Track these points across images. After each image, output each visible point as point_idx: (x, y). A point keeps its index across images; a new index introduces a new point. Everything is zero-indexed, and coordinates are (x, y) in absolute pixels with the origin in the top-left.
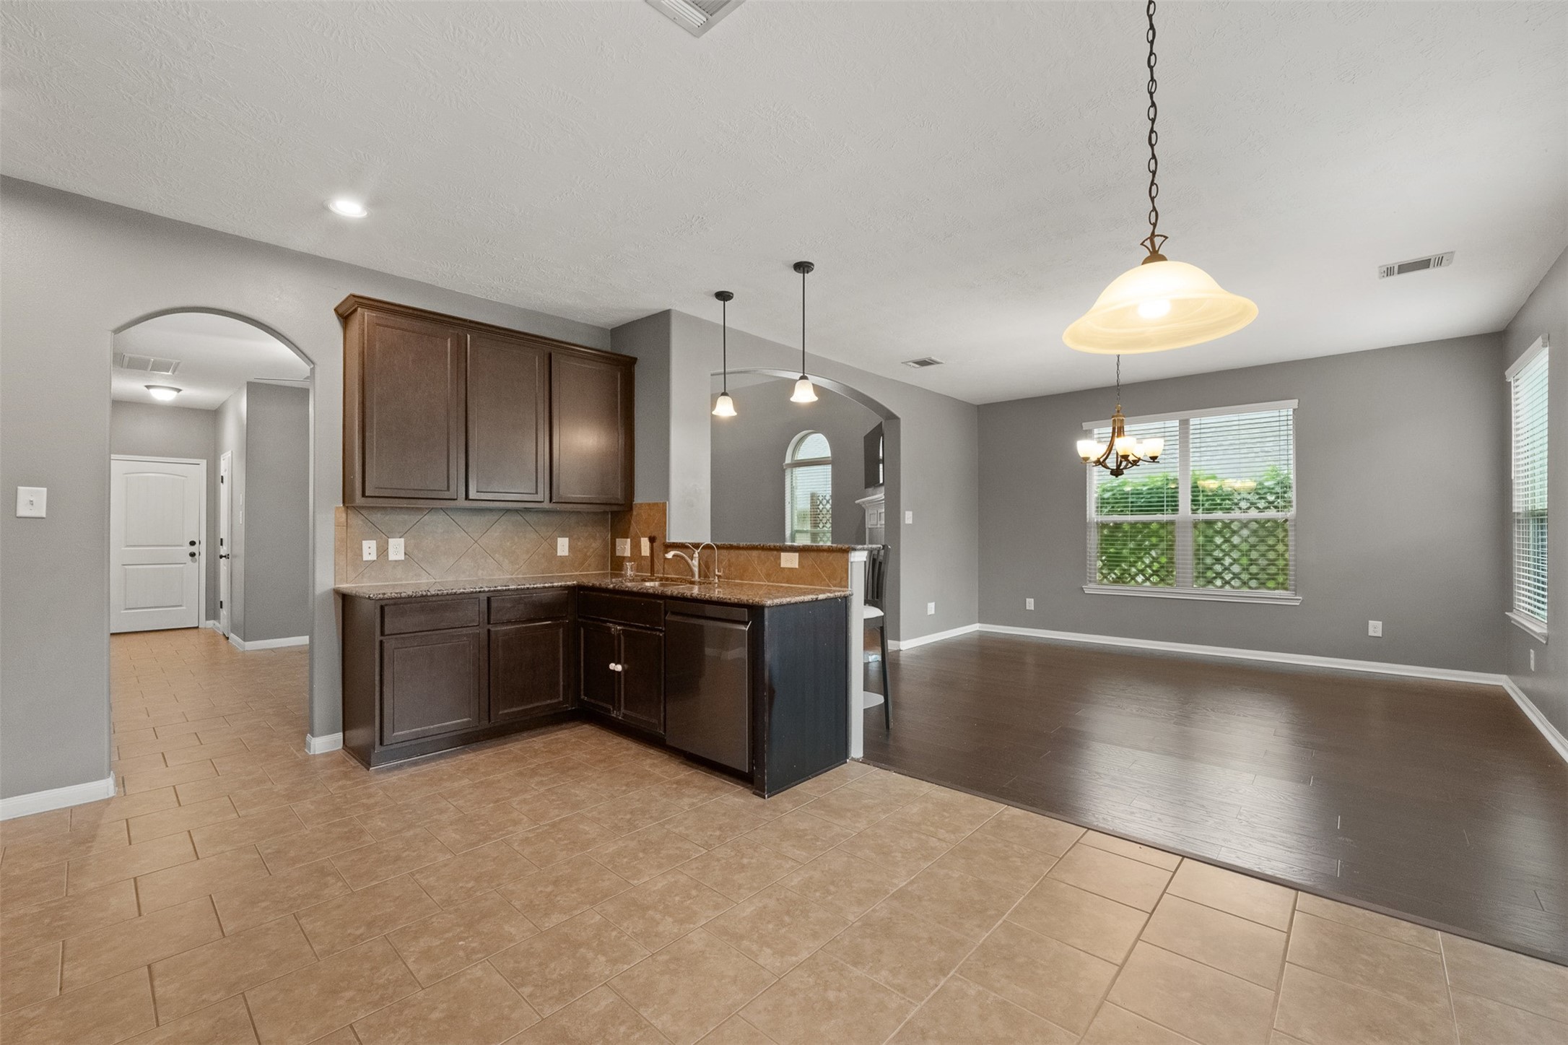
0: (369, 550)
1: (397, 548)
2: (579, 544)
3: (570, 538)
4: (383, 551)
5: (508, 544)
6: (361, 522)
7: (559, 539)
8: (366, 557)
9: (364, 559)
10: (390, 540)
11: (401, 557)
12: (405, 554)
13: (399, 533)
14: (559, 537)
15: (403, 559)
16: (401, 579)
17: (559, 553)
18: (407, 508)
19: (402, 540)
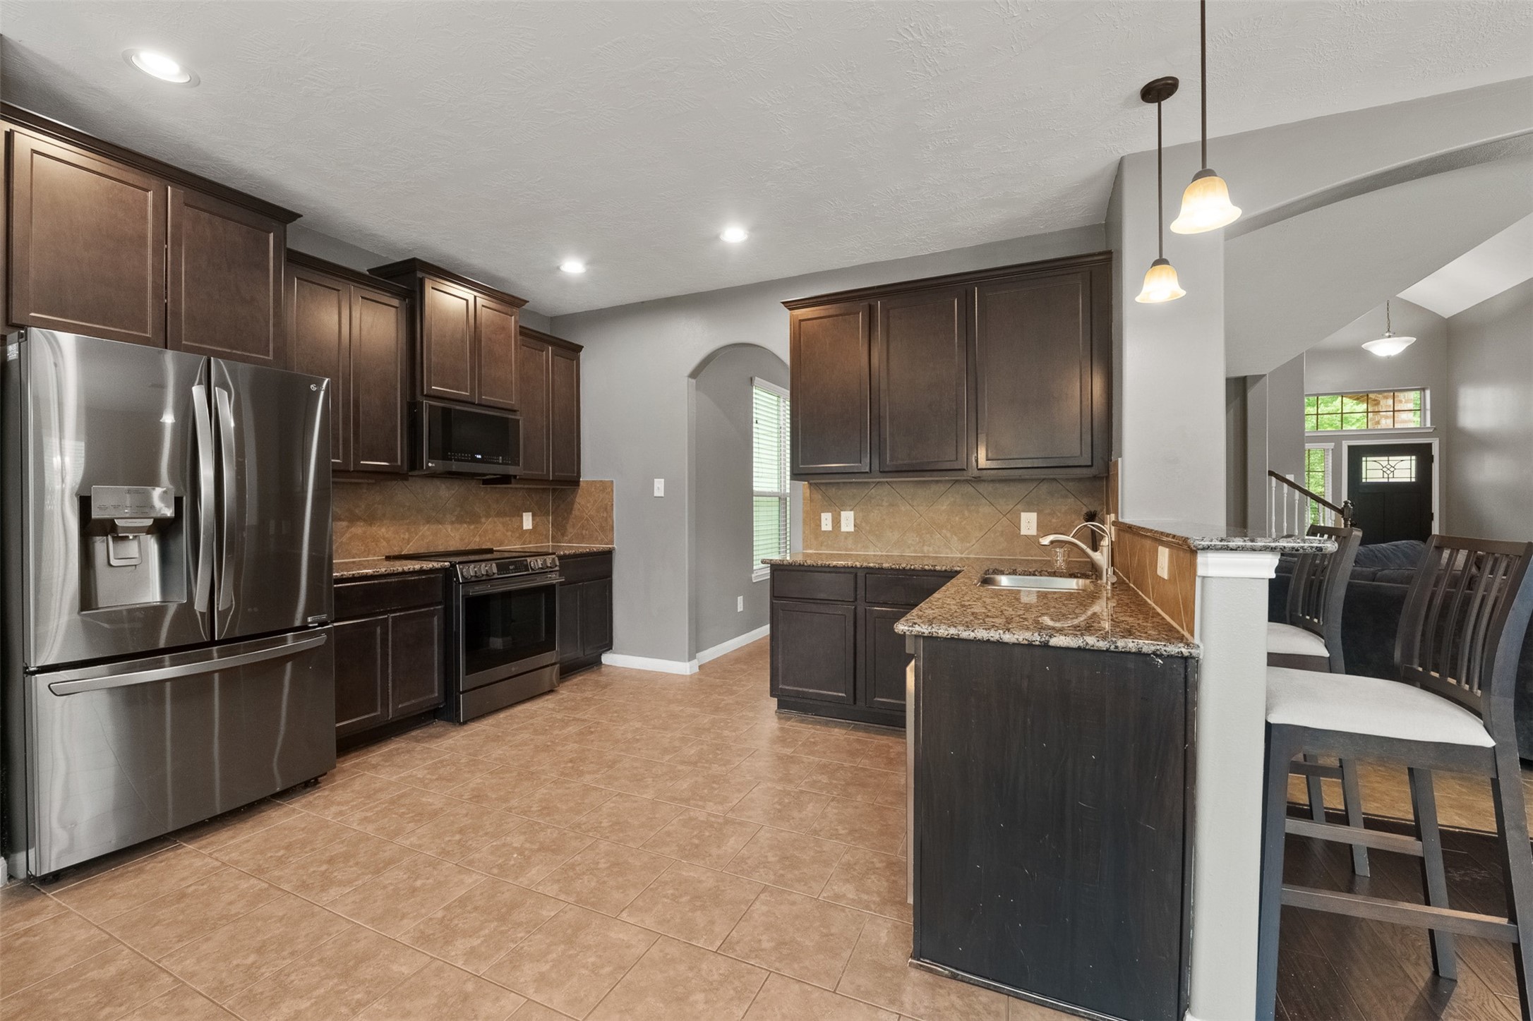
0: (826, 521)
1: (848, 520)
2: (1054, 520)
3: (1039, 513)
4: (836, 522)
5: (957, 519)
6: (820, 497)
7: (1022, 514)
8: (824, 528)
9: (823, 529)
10: (842, 512)
11: (851, 529)
12: (855, 526)
13: (850, 506)
14: (1024, 511)
15: (853, 530)
16: (851, 550)
17: (1024, 531)
18: (856, 482)
19: (852, 512)
